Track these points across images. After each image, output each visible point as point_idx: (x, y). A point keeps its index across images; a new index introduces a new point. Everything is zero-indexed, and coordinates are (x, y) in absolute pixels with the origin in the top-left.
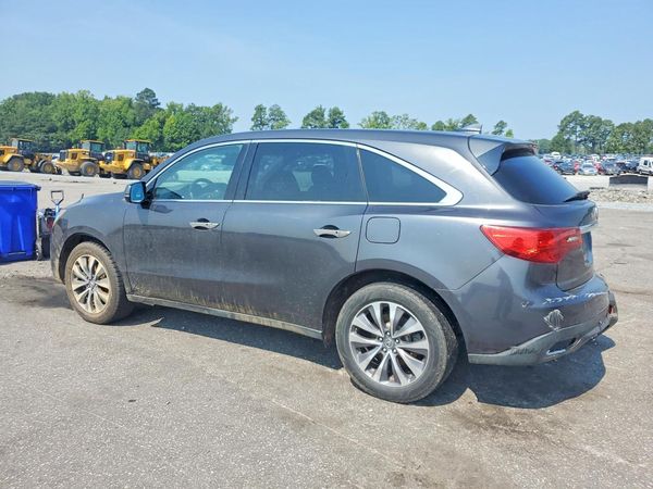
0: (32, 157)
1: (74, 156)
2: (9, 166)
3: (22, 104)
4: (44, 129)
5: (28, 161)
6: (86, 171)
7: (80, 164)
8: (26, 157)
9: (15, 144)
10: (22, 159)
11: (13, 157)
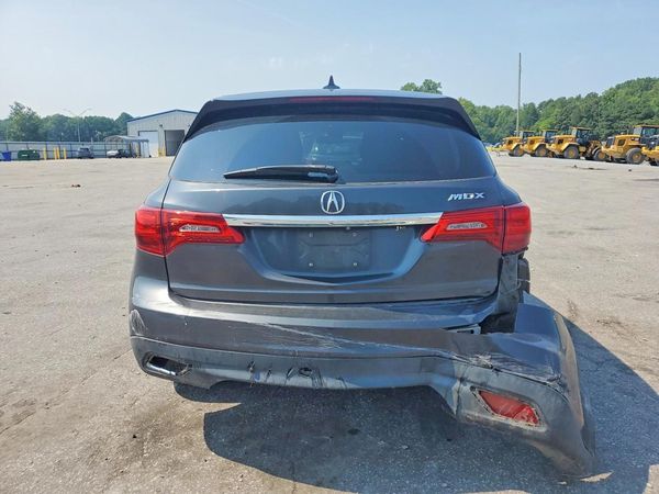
0: (587, 145)
1: (621, 143)
2: (565, 154)
3: (622, 92)
4: (640, 115)
5: (583, 149)
6: (631, 158)
7: (626, 150)
8: (581, 145)
9: (574, 132)
10: (578, 147)
11: (570, 145)
